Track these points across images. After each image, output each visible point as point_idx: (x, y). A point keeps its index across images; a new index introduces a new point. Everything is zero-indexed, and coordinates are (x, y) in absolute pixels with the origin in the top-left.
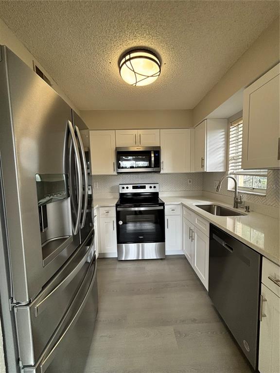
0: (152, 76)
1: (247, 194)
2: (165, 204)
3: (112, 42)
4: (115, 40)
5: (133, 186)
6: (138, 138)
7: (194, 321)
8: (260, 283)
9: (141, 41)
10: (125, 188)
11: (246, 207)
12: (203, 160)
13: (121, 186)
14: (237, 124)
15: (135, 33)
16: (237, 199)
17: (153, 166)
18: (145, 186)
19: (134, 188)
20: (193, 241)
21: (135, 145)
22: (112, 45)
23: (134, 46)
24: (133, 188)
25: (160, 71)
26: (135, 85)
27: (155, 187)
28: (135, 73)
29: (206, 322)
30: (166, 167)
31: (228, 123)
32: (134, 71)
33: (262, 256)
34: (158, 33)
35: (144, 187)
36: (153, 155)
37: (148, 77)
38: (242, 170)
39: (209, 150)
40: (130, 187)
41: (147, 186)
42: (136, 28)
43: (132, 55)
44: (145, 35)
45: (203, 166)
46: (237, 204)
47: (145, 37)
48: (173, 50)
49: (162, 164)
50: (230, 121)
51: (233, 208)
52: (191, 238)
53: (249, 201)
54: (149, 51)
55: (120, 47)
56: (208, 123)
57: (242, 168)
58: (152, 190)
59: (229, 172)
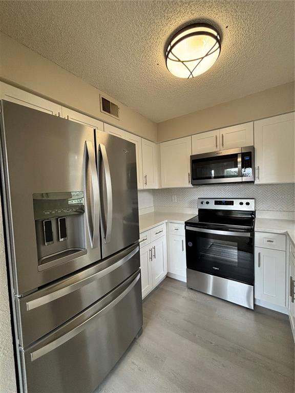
0: (207, 55)
2: (256, 230)
3: (148, 41)
4: (150, 37)
5: (216, 201)
6: (220, 141)
9: (177, 20)
13: (200, 201)
15: (166, 15)
18: (233, 201)
19: (217, 203)
22: (150, 44)
23: (173, 30)
24: (215, 204)
27: (248, 204)
28: (182, 62)
32: (179, 61)
35: (231, 203)
36: (240, 159)
37: (203, 58)
40: (212, 201)
41: (236, 202)
42: (164, 9)
43: (173, 43)
44: (178, 9)
47: (180, 11)
49: (257, 171)
54: (195, 24)
55: (158, 41)
58: (245, 208)
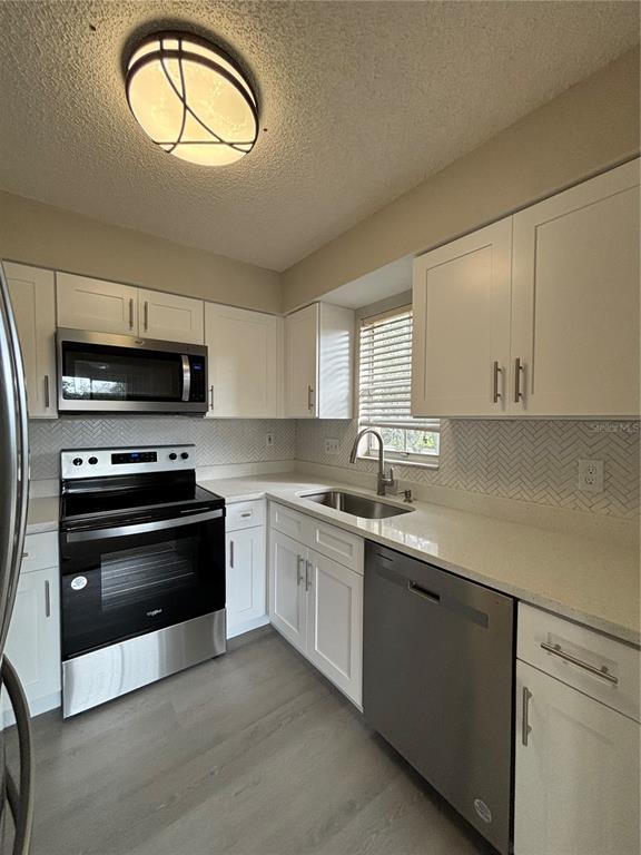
0: (231, 144)
1: (400, 465)
2: (227, 501)
5: (113, 456)
6: (138, 313)
7: (351, 809)
8: (515, 658)
10: (86, 461)
11: (406, 493)
12: (311, 391)
13: (67, 458)
14: (370, 326)
16: (384, 477)
17: (186, 397)
18: (155, 453)
19: (116, 459)
20: (309, 588)
21: (129, 332)
24: (114, 462)
25: (254, 143)
26: (167, 148)
27: (184, 456)
28: (186, 107)
29: (377, 794)
30: (223, 401)
31: (356, 320)
32: (183, 100)
33: (516, 600)
34: (280, 30)
35: (151, 457)
36: (186, 367)
37: (222, 142)
38: (412, 419)
39: (325, 371)
40: (104, 458)
41: (162, 455)
43: (188, 46)
45: (311, 405)
46: (384, 486)
47: (242, 17)
48: (297, 102)
49: (210, 393)
50: (360, 317)
51: (376, 495)
52: (304, 580)
53: (405, 480)
56: (322, 311)
57: (411, 415)
58: (178, 465)
59: (359, 420)
